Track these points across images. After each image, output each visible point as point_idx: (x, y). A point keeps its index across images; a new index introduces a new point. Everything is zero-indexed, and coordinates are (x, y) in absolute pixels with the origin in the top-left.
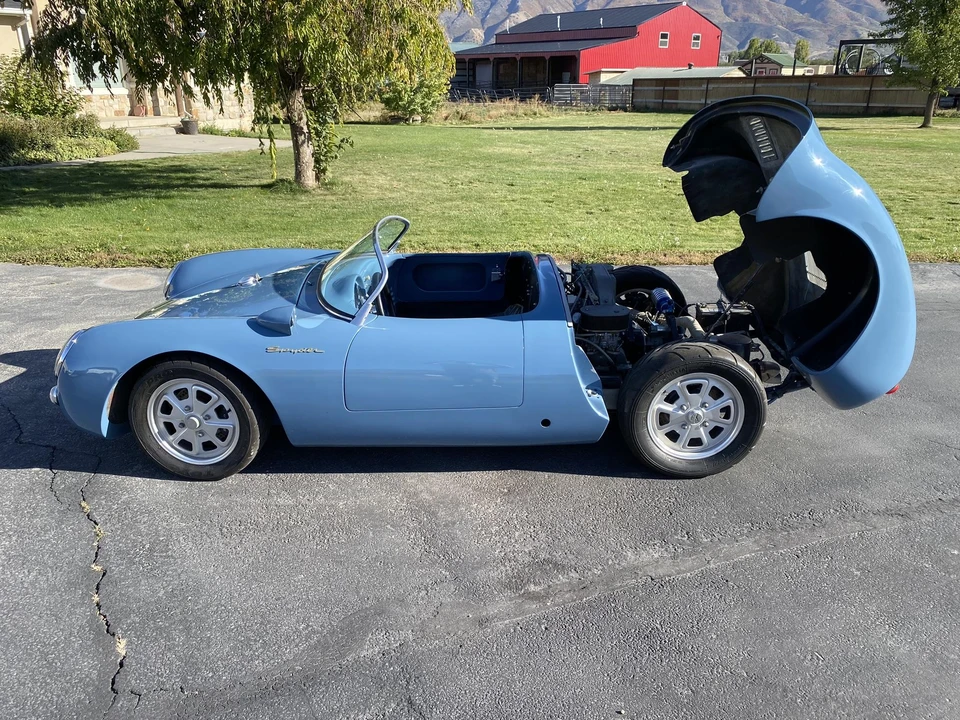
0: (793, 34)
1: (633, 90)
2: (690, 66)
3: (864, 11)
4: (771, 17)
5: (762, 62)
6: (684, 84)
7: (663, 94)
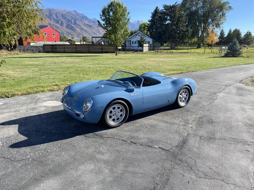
0: (69, 34)
1: (44, 47)
2: (56, 42)
3: (83, 30)
4: (63, 30)
5: (70, 41)
6: (58, 46)
7: (53, 48)
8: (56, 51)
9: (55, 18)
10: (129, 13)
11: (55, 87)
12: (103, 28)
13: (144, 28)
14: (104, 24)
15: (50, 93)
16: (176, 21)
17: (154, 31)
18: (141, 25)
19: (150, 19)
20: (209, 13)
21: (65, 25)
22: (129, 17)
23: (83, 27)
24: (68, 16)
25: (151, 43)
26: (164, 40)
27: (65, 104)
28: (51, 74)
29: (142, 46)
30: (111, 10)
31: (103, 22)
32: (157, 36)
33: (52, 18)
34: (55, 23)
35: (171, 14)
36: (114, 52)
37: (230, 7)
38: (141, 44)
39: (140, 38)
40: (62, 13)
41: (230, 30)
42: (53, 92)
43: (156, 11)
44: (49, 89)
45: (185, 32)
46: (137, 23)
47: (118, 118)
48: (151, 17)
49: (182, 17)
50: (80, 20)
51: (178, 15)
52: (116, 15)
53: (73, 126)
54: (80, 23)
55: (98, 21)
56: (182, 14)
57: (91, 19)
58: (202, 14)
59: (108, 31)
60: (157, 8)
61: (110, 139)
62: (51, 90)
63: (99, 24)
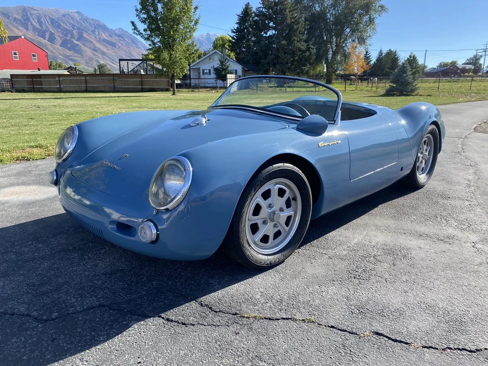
1: (12, 81)
2: (39, 70)
3: (99, 52)
4: (54, 51)
5: (72, 70)
6: (45, 78)
7: (33, 83)
8: (41, 90)
9: (37, 26)
10: (196, 8)
11: (35, 151)
12: (143, 36)
13: (223, 46)
14: (145, 30)
15: (18, 166)
16: (288, 31)
17: (244, 51)
18: (217, 40)
19: (236, 26)
20: (346, 17)
21: (59, 41)
22: (198, 15)
23: (98, 45)
24: (64, 23)
25: (240, 72)
26: (265, 67)
27: (69, 191)
28: (26, 126)
29: (224, 78)
31: (142, 27)
32: (250, 59)
33: (31, 26)
34: (38, 37)
35: (275, 18)
36: (167, 90)
37: (382, 7)
38: (221, 74)
39: (219, 63)
40: (52, 17)
41: (381, 51)
42: (29, 162)
43: (246, 12)
44: (15, 155)
45: (304, 52)
46: (207, 39)
47: (279, 231)
48: (237, 23)
49: (298, 23)
50: (90, 32)
51: (289, 19)
52: (170, 10)
53: (106, 274)
54: (91, 38)
55: (133, 23)
56: (297, 18)
57: (114, 29)
58: (332, 19)
59: (154, 44)
60: (247, 5)
61: (276, 323)
62: (24, 157)
63: (135, 28)
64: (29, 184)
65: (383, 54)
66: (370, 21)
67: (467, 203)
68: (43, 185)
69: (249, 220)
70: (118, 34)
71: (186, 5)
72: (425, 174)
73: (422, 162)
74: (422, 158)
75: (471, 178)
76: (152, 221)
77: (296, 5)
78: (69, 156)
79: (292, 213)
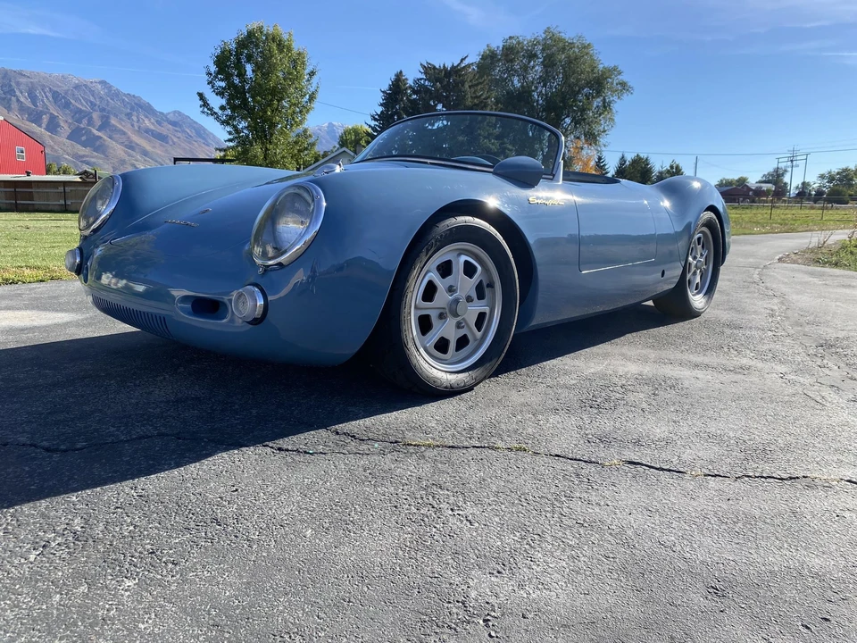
0: (80, 163)
2: (28, 174)
3: (137, 150)
4: (57, 148)
5: (87, 177)
6: (38, 187)
7: (15, 195)
8: (30, 208)
9: (28, 103)
10: (312, 74)
12: (217, 118)
13: (357, 142)
14: (222, 108)
18: (347, 132)
19: (379, 110)
20: (564, 100)
21: (65, 129)
22: (314, 85)
23: (136, 139)
24: (77, 100)
30: (249, 58)
31: (216, 102)
33: (16, 104)
34: (27, 122)
35: (447, 97)
37: (623, 85)
40: (55, 89)
41: (623, 158)
42: (16, 286)
43: (397, 87)
46: (328, 132)
47: (465, 336)
48: (381, 105)
49: (485, 106)
50: (123, 116)
51: (469, 99)
52: (266, 75)
53: (168, 402)
54: (124, 126)
55: (201, 96)
56: (483, 97)
57: (165, 112)
58: (541, 102)
59: (237, 131)
60: (399, 75)
61: (464, 451)
62: (7, 280)
63: (205, 104)
64: (19, 309)
65: (627, 163)
66: (605, 107)
67: (770, 333)
68: (44, 310)
69: (416, 308)
70: (173, 120)
71: (295, 67)
72: (701, 295)
73: (695, 273)
74: (696, 266)
75: (775, 308)
76: (256, 285)
77: (481, 77)
78: (104, 222)
79: (487, 310)
